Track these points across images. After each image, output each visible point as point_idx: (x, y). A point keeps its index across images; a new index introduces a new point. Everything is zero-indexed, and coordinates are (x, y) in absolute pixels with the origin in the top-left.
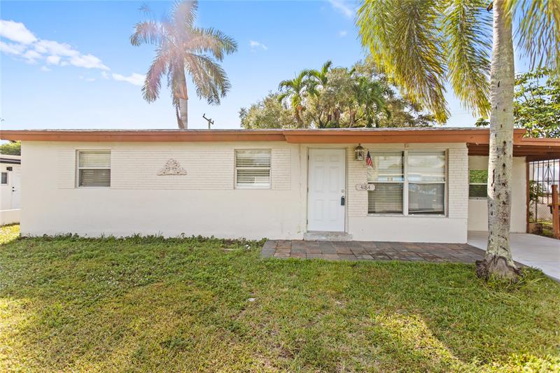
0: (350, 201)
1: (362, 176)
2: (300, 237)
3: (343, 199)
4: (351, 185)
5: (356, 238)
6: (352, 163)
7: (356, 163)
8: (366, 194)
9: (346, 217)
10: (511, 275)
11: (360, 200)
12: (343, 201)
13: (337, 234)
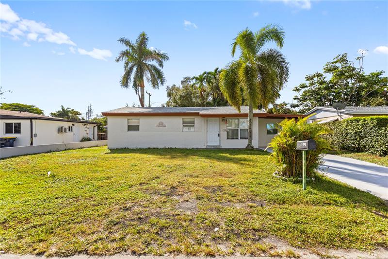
0: (221, 135)
1: (225, 127)
2: (205, 147)
3: (219, 134)
4: (221, 129)
5: (223, 147)
6: (222, 123)
7: (222, 122)
8: (226, 133)
9: (220, 140)
10: (251, 148)
11: (224, 135)
12: (219, 135)
13: (217, 146)
